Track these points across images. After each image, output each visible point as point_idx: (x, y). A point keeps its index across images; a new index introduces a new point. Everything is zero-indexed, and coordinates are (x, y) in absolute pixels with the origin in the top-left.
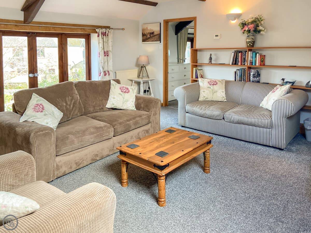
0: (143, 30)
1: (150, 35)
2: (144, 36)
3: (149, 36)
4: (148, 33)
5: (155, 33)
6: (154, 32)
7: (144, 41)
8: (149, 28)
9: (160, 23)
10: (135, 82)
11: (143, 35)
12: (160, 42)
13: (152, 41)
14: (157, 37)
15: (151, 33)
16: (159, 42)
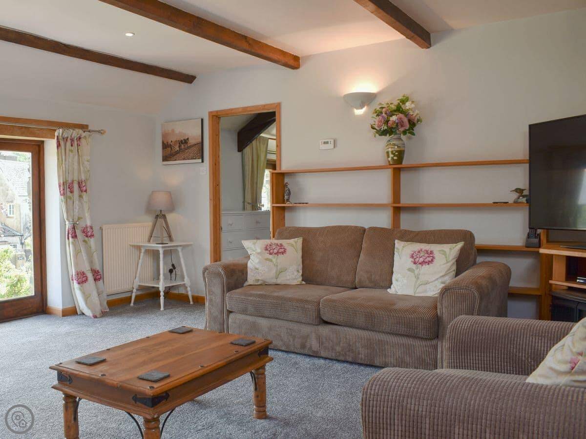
0: (165, 135)
1: (180, 146)
2: (166, 148)
3: (178, 149)
4: (176, 141)
5: (192, 142)
6: (188, 139)
7: (166, 158)
8: (177, 131)
9: (202, 120)
10: (148, 251)
11: (165, 146)
12: (203, 162)
13: (184, 159)
14: (195, 149)
15: (181, 141)
16: (200, 160)
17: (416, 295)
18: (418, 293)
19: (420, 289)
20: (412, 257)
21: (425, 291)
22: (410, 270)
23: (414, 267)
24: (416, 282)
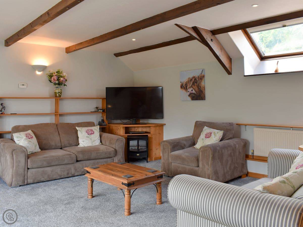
17: (93, 145)
18: (94, 144)
19: (93, 143)
20: (87, 132)
21: (95, 144)
22: (87, 137)
23: (88, 136)
24: (91, 141)
